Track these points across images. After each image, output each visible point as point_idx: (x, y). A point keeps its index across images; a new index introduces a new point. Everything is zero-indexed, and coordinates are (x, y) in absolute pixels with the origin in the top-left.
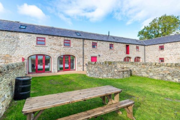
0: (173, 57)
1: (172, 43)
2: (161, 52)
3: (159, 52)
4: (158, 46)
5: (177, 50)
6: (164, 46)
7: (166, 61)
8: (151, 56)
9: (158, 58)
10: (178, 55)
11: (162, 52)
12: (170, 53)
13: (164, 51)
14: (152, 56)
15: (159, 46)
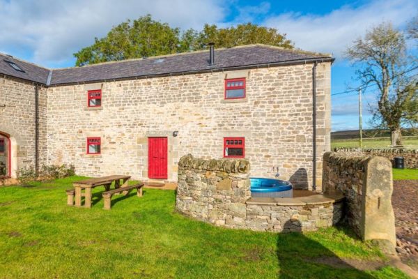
0: (127, 135)
1: (125, 82)
2: (92, 113)
3: (89, 115)
4: (83, 90)
5: (138, 107)
6: (103, 91)
7: (105, 148)
8: (61, 129)
9: (84, 136)
10: (140, 127)
11: (95, 116)
12: (118, 119)
13: (101, 113)
14: (65, 130)
15: (86, 92)
